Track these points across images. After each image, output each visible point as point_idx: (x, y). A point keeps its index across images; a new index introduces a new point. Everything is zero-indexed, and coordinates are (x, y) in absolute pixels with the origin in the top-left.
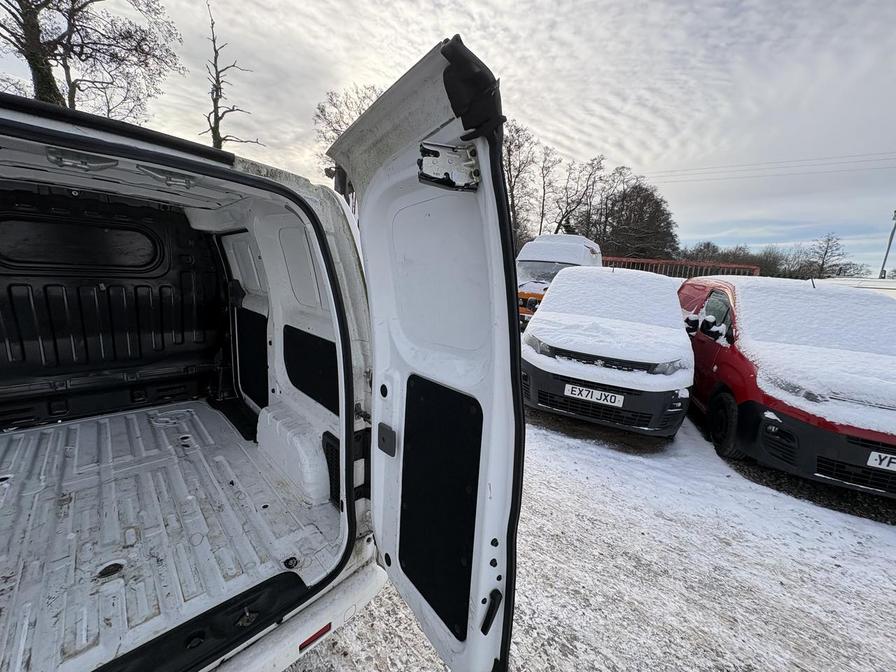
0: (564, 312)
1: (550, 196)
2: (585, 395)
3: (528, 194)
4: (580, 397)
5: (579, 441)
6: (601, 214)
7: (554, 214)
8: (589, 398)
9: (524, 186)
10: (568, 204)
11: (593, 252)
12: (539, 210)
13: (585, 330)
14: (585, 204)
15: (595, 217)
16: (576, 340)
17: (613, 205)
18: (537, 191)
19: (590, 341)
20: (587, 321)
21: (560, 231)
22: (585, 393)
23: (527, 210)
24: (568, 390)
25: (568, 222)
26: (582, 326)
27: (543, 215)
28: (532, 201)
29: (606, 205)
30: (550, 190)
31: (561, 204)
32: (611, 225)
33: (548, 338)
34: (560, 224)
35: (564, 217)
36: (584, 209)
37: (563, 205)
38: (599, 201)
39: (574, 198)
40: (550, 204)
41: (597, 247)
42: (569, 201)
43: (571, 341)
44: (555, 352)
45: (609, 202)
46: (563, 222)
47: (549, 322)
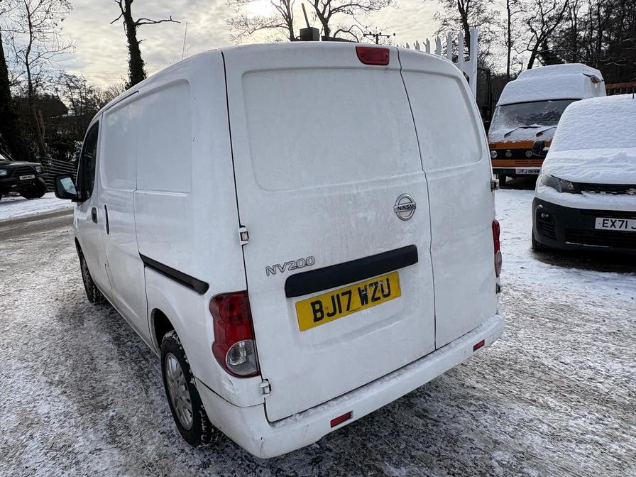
0: (582, 148)
1: (518, 16)
2: (618, 226)
3: (485, 20)
4: (613, 228)
5: (616, 274)
6: (592, 29)
7: (525, 40)
8: (623, 229)
9: (480, 11)
10: (543, 22)
11: (594, 80)
12: (504, 39)
13: (611, 162)
14: (567, 20)
15: (582, 34)
16: (602, 172)
17: (608, 12)
18: (498, 13)
19: (619, 171)
20: (611, 153)
21: (536, 60)
22: (618, 224)
23: (488, 41)
24: (599, 224)
25: (545, 46)
26: (607, 159)
27: (510, 44)
28: (493, 27)
29: (598, 14)
30: (518, 8)
31: (534, 25)
32: (607, 40)
33: (569, 174)
34: (535, 51)
35: (539, 41)
36: (566, 25)
37: (537, 26)
38: (587, 11)
39: (552, 13)
40: (519, 28)
41: (597, 74)
42: (546, 19)
43: (599, 174)
44: (579, 188)
45: (602, 10)
46: (539, 48)
47: (567, 160)
